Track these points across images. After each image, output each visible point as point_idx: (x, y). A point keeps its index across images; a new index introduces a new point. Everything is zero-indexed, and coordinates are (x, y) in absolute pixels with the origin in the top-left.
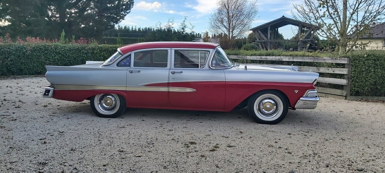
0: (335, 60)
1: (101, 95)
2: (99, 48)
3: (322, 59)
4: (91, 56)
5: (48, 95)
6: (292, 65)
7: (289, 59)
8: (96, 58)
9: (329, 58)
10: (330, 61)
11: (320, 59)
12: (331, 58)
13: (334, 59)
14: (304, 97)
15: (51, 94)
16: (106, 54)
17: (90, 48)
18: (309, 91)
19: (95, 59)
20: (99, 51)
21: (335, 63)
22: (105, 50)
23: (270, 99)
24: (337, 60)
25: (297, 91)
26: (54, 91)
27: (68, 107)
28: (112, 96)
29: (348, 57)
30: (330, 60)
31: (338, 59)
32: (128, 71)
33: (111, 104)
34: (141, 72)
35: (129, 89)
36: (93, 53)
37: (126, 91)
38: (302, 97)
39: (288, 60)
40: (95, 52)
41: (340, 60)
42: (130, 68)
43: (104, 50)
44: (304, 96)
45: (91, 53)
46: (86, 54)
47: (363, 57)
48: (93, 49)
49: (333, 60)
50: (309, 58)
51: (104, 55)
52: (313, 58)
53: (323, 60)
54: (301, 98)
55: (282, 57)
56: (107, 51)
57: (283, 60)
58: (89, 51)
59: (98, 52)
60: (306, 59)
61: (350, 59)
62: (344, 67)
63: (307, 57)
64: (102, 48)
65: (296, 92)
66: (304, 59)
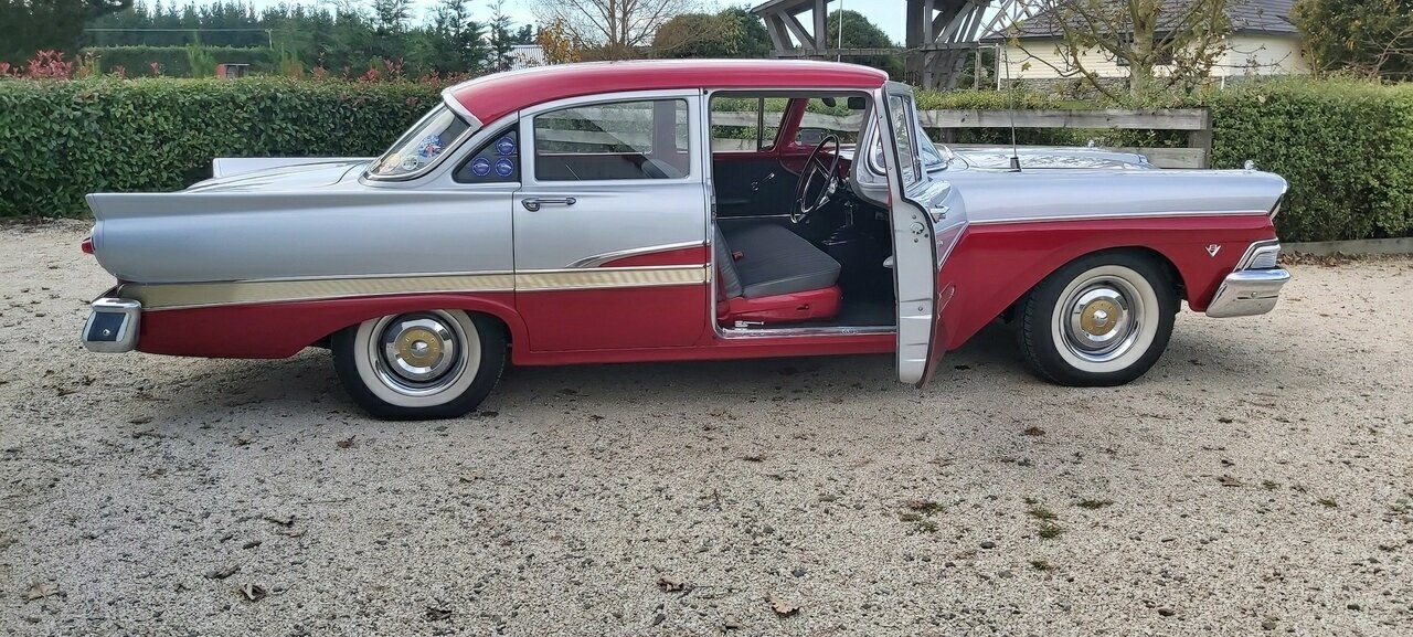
0: (1152, 118)
1: (386, 319)
2: (132, 95)
3: (1099, 117)
4: (101, 133)
5: (113, 338)
6: (1091, 142)
7: (963, 120)
8: (124, 142)
9: (1128, 112)
10: (1134, 124)
11: (1091, 116)
12: (1136, 112)
13: (1147, 115)
14: (1238, 270)
15: (126, 331)
16: (166, 119)
17: (91, 97)
18: (1257, 247)
19: (115, 143)
20: (131, 107)
21: (1155, 131)
22: (160, 105)
23: (1106, 284)
24: (1160, 119)
25: (1214, 250)
26: (145, 319)
27: (179, 385)
28: (440, 319)
29: (1202, 107)
30: (1134, 119)
31: (1162, 115)
32: (518, 203)
33: (433, 358)
34: (579, 202)
35: (528, 283)
36: (108, 116)
37: (513, 297)
38: (1229, 271)
39: (958, 124)
40: (117, 112)
41: (1172, 117)
42: (520, 189)
43: (155, 102)
44: (1240, 264)
45: (99, 120)
46: (78, 122)
47: (1255, 105)
48: (107, 102)
49: (1144, 119)
50: (1048, 112)
51: (155, 126)
52: (1062, 113)
53: (1105, 120)
54: (1232, 276)
55: (933, 113)
56: (171, 109)
57: (940, 125)
58: (87, 109)
59: (130, 113)
60: (1036, 117)
61: (1209, 115)
62: (1185, 144)
63: (1039, 113)
64: (143, 94)
65: (1213, 254)
66: (1026, 117)
